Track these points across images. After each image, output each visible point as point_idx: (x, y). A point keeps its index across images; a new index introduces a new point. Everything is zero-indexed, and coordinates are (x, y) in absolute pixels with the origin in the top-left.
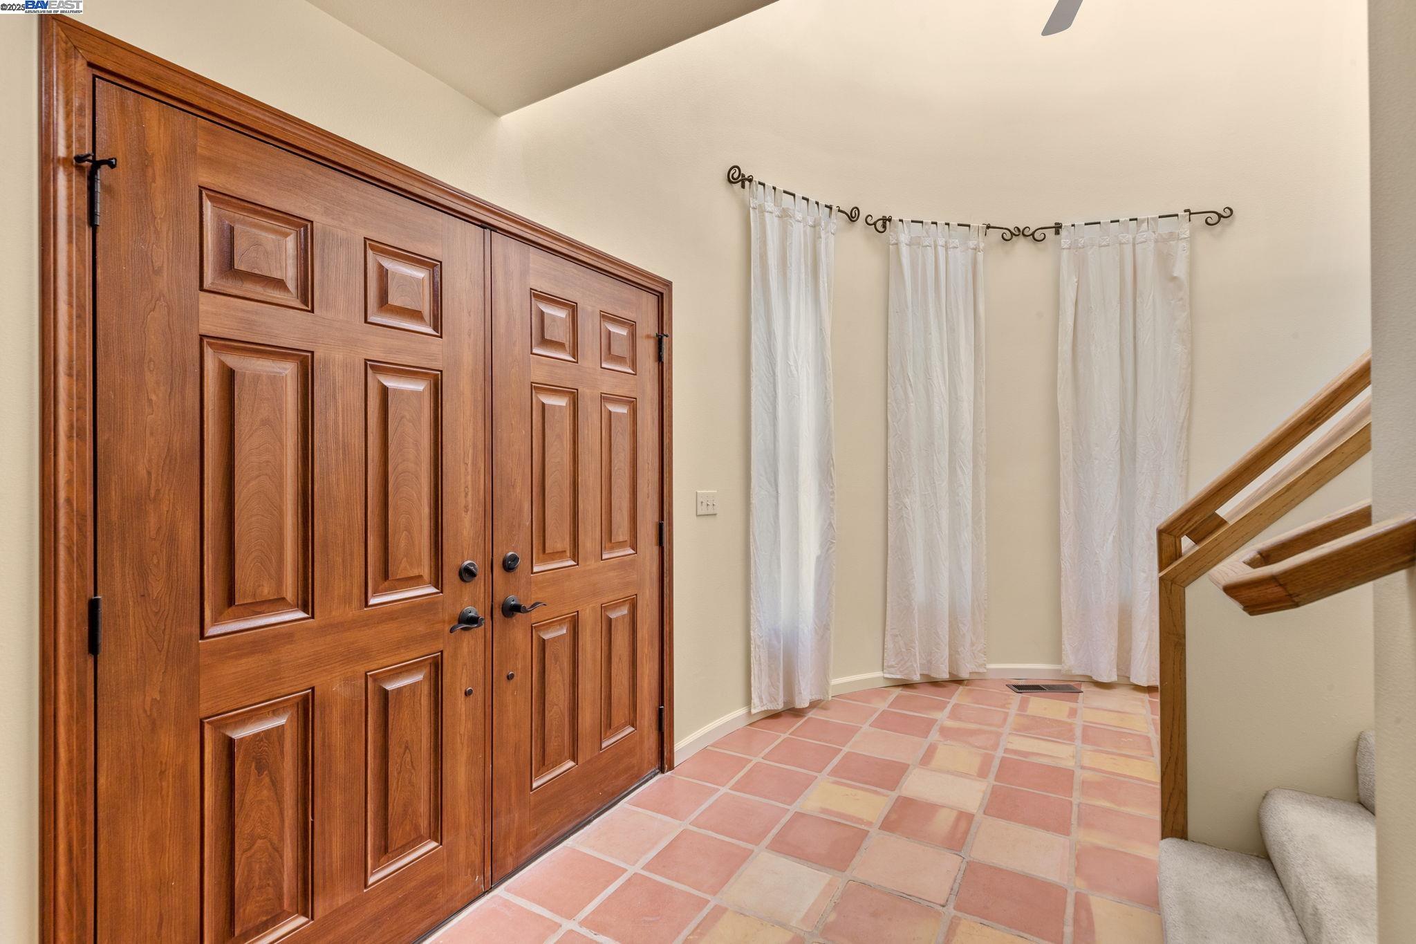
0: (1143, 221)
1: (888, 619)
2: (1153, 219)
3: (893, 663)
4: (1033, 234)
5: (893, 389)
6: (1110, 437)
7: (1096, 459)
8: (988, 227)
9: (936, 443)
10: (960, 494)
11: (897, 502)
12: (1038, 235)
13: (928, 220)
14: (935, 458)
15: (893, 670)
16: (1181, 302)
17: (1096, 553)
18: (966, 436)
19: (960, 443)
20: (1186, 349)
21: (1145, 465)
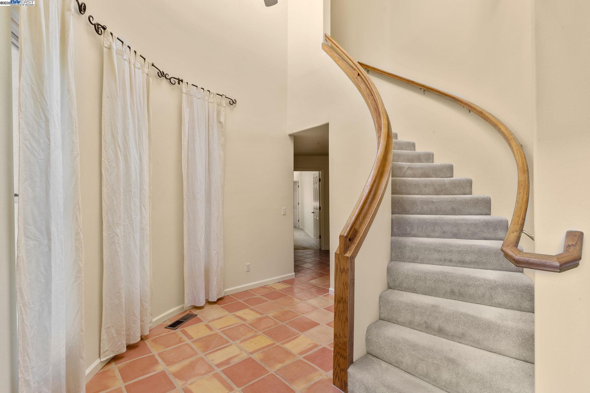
0: (212, 93)
1: (103, 318)
2: (215, 94)
3: (107, 348)
4: (170, 79)
5: (106, 151)
6: (202, 189)
7: (198, 200)
8: (153, 65)
9: (133, 191)
10: (144, 223)
11: (109, 232)
12: (172, 80)
13: (126, 43)
14: (132, 200)
15: (107, 353)
16: (222, 133)
17: (198, 245)
18: (146, 187)
19: (144, 191)
20: (224, 153)
21: (215, 203)
